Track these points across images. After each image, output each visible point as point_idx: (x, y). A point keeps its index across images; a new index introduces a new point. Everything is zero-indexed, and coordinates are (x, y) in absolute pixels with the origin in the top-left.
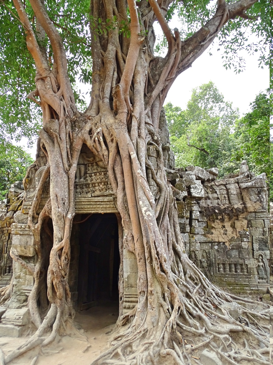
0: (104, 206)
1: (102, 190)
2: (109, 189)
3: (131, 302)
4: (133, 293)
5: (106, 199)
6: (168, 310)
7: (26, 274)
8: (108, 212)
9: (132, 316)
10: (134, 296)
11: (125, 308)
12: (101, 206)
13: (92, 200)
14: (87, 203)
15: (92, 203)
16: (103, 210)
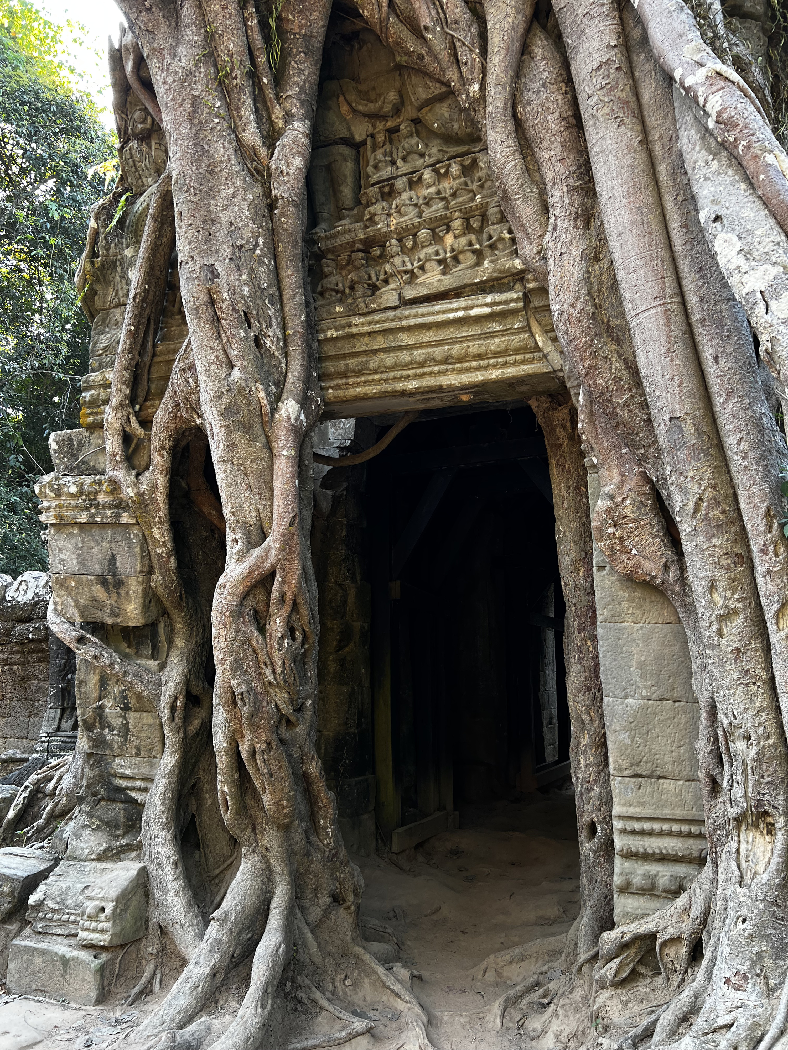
0: (474, 347)
3: (662, 858)
4: (667, 812)
5: (482, 306)
8: (494, 374)
9: (678, 939)
10: (675, 827)
12: (456, 349)
13: (404, 323)
14: (380, 342)
15: (405, 339)
16: (468, 370)
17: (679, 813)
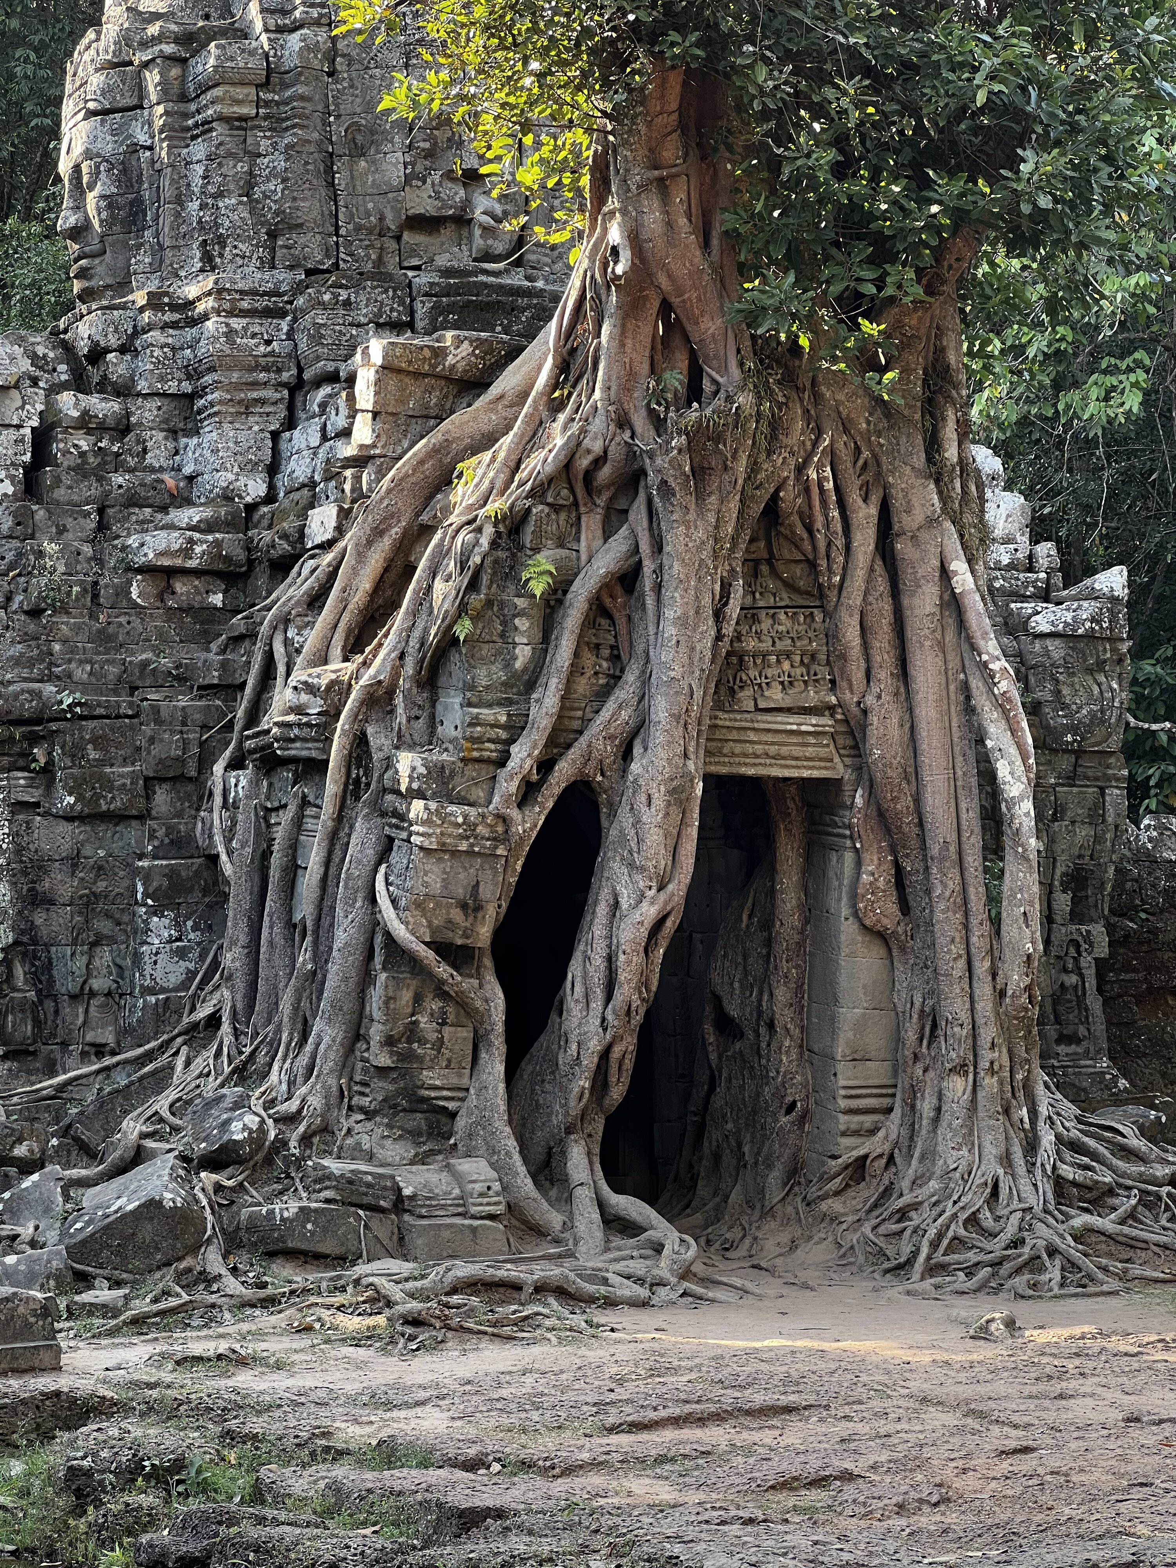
0: (797, 751)
1: (791, 683)
2: (816, 681)
3: (867, 1111)
4: (870, 1082)
5: (809, 724)
6: (1021, 1120)
7: (444, 1023)
8: (806, 774)
9: (881, 1156)
10: (875, 1091)
11: (844, 1134)
12: (784, 750)
13: (756, 725)
14: (734, 735)
15: (752, 736)
16: (787, 767)
17: (876, 1082)
